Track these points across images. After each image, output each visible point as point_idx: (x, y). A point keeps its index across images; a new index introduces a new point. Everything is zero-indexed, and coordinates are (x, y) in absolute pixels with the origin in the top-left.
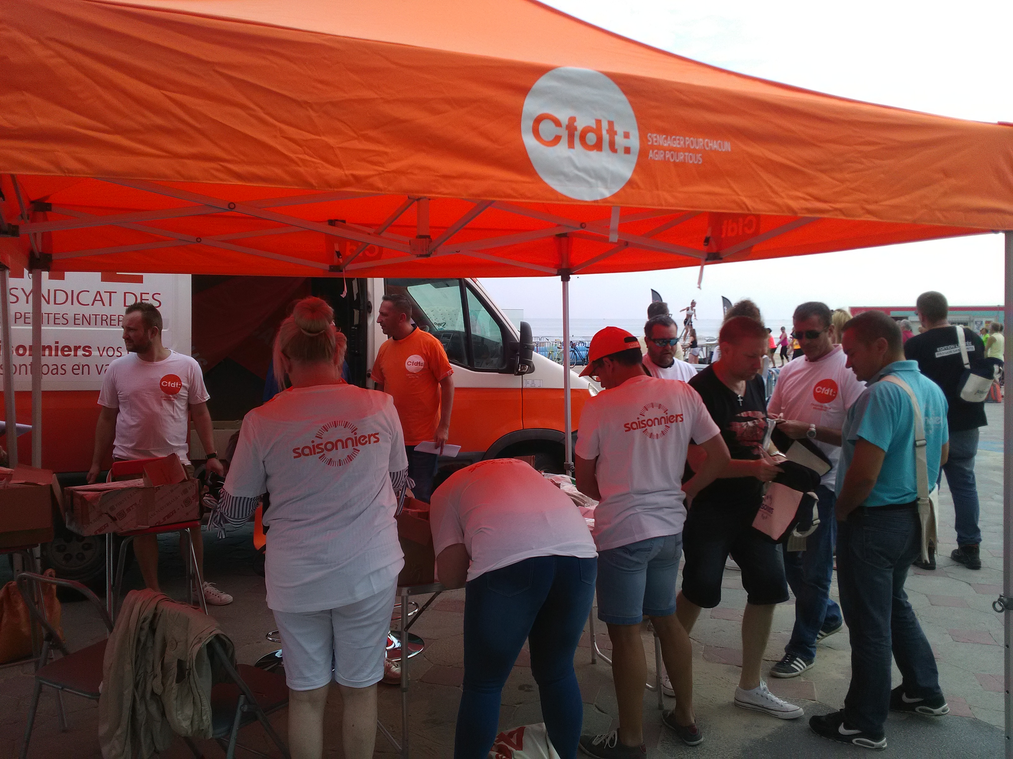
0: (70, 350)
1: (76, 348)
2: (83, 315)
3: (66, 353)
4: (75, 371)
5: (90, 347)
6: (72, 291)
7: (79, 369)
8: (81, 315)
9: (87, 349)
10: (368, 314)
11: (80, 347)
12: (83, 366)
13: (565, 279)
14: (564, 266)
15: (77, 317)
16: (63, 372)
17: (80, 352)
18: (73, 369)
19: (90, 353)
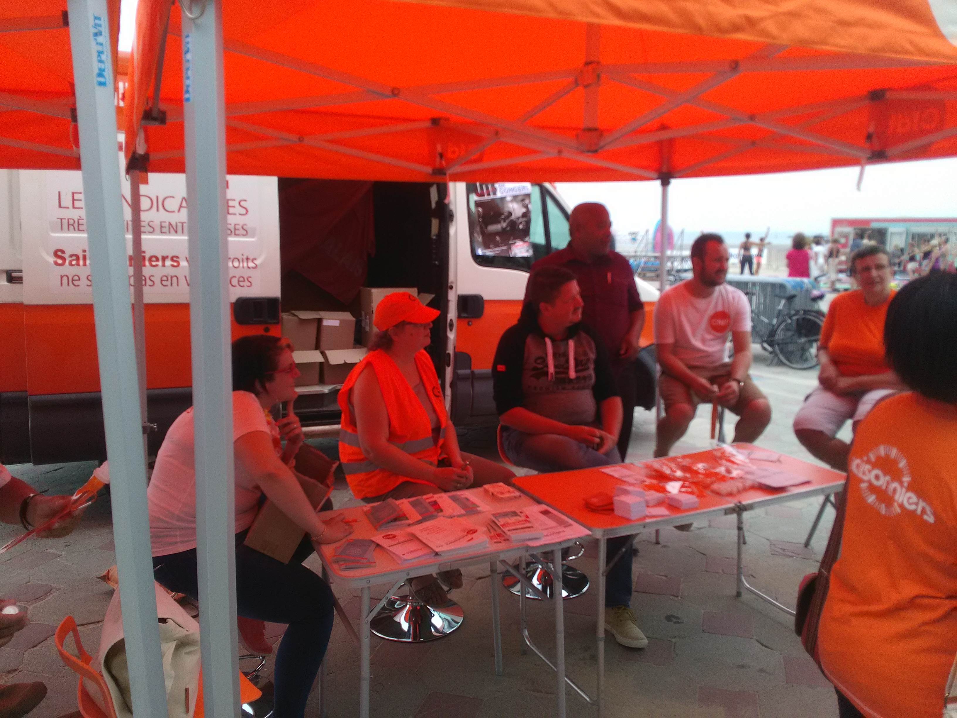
0: (157, 260)
1: (164, 258)
2: (170, 223)
3: (154, 263)
4: (164, 283)
5: (177, 257)
6: (157, 197)
7: (168, 280)
8: (168, 223)
9: (175, 259)
10: (450, 223)
11: (167, 257)
12: (172, 277)
13: (665, 183)
14: (665, 169)
15: (163, 224)
16: (151, 283)
17: (168, 263)
18: (162, 280)
19: (178, 265)
